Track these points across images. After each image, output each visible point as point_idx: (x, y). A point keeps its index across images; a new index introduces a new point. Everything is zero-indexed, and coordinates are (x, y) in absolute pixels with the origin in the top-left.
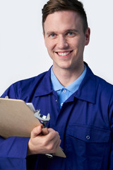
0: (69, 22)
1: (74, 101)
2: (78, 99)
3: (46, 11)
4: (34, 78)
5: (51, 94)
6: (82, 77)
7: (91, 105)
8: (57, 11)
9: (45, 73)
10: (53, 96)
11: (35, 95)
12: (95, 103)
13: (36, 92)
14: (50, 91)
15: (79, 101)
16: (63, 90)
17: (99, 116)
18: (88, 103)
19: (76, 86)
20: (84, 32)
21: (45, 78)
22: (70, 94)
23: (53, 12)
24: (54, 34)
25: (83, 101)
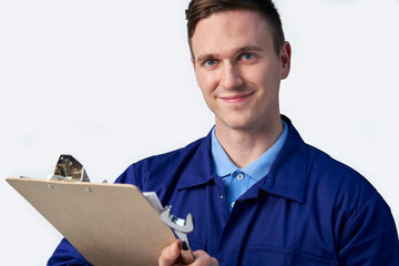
0: (243, 31)
1: (260, 197)
2: (268, 194)
3: (194, 16)
4: (177, 153)
5: (211, 183)
6: (276, 147)
7: (295, 208)
8: (217, 11)
9: (200, 142)
11: (179, 186)
12: (304, 203)
14: (209, 177)
15: (271, 199)
16: (235, 174)
17: (312, 229)
18: (289, 202)
19: (263, 167)
21: (199, 151)
22: (252, 183)
23: (208, 14)
24: (212, 60)
25: (279, 197)
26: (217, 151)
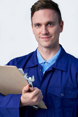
0: (49, 16)
1: (53, 70)
2: (55, 69)
3: (34, 10)
4: (25, 56)
5: (37, 66)
7: (64, 73)
8: (41, 9)
9: (33, 53)
10: (38, 67)
12: (67, 72)
13: (27, 64)
14: (36, 64)
15: (56, 70)
16: (45, 63)
17: (70, 80)
18: (62, 71)
19: (53, 60)
20: (60, 24)
21: (33, 56)
22: (50, 66)
23: (38, 10)
24: (39, 25)
25: (59, 70)
26: (38, 55)
